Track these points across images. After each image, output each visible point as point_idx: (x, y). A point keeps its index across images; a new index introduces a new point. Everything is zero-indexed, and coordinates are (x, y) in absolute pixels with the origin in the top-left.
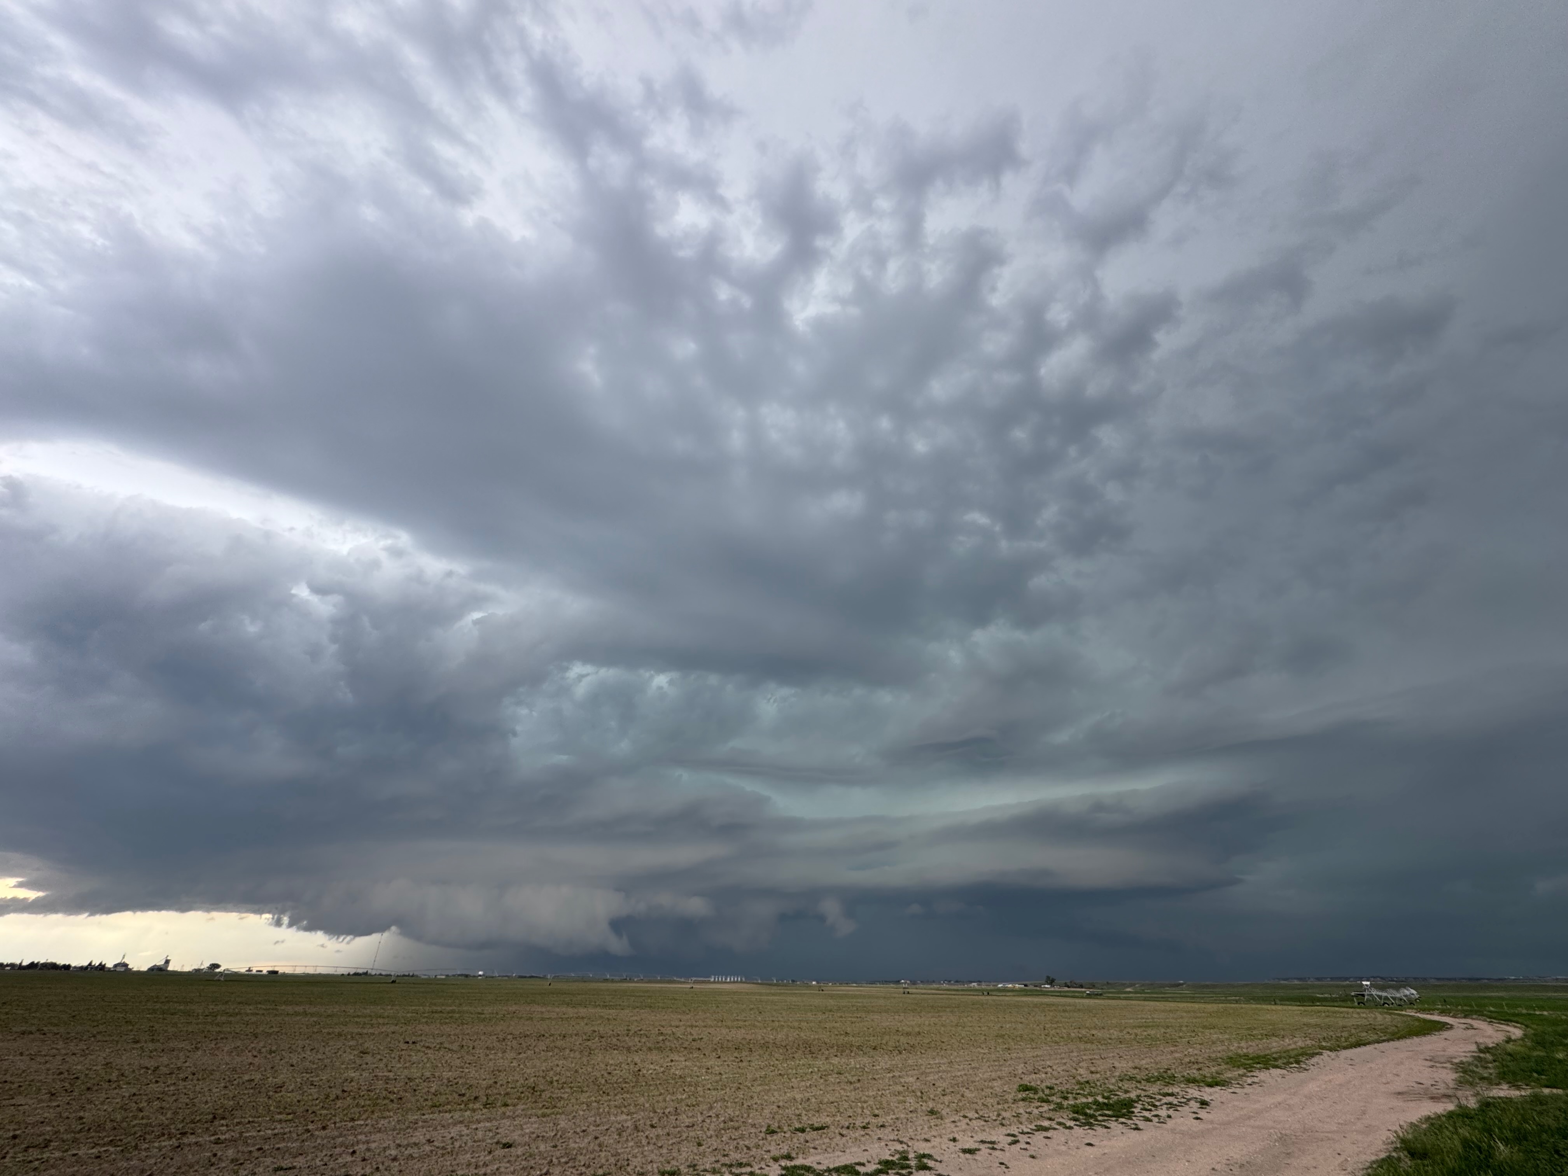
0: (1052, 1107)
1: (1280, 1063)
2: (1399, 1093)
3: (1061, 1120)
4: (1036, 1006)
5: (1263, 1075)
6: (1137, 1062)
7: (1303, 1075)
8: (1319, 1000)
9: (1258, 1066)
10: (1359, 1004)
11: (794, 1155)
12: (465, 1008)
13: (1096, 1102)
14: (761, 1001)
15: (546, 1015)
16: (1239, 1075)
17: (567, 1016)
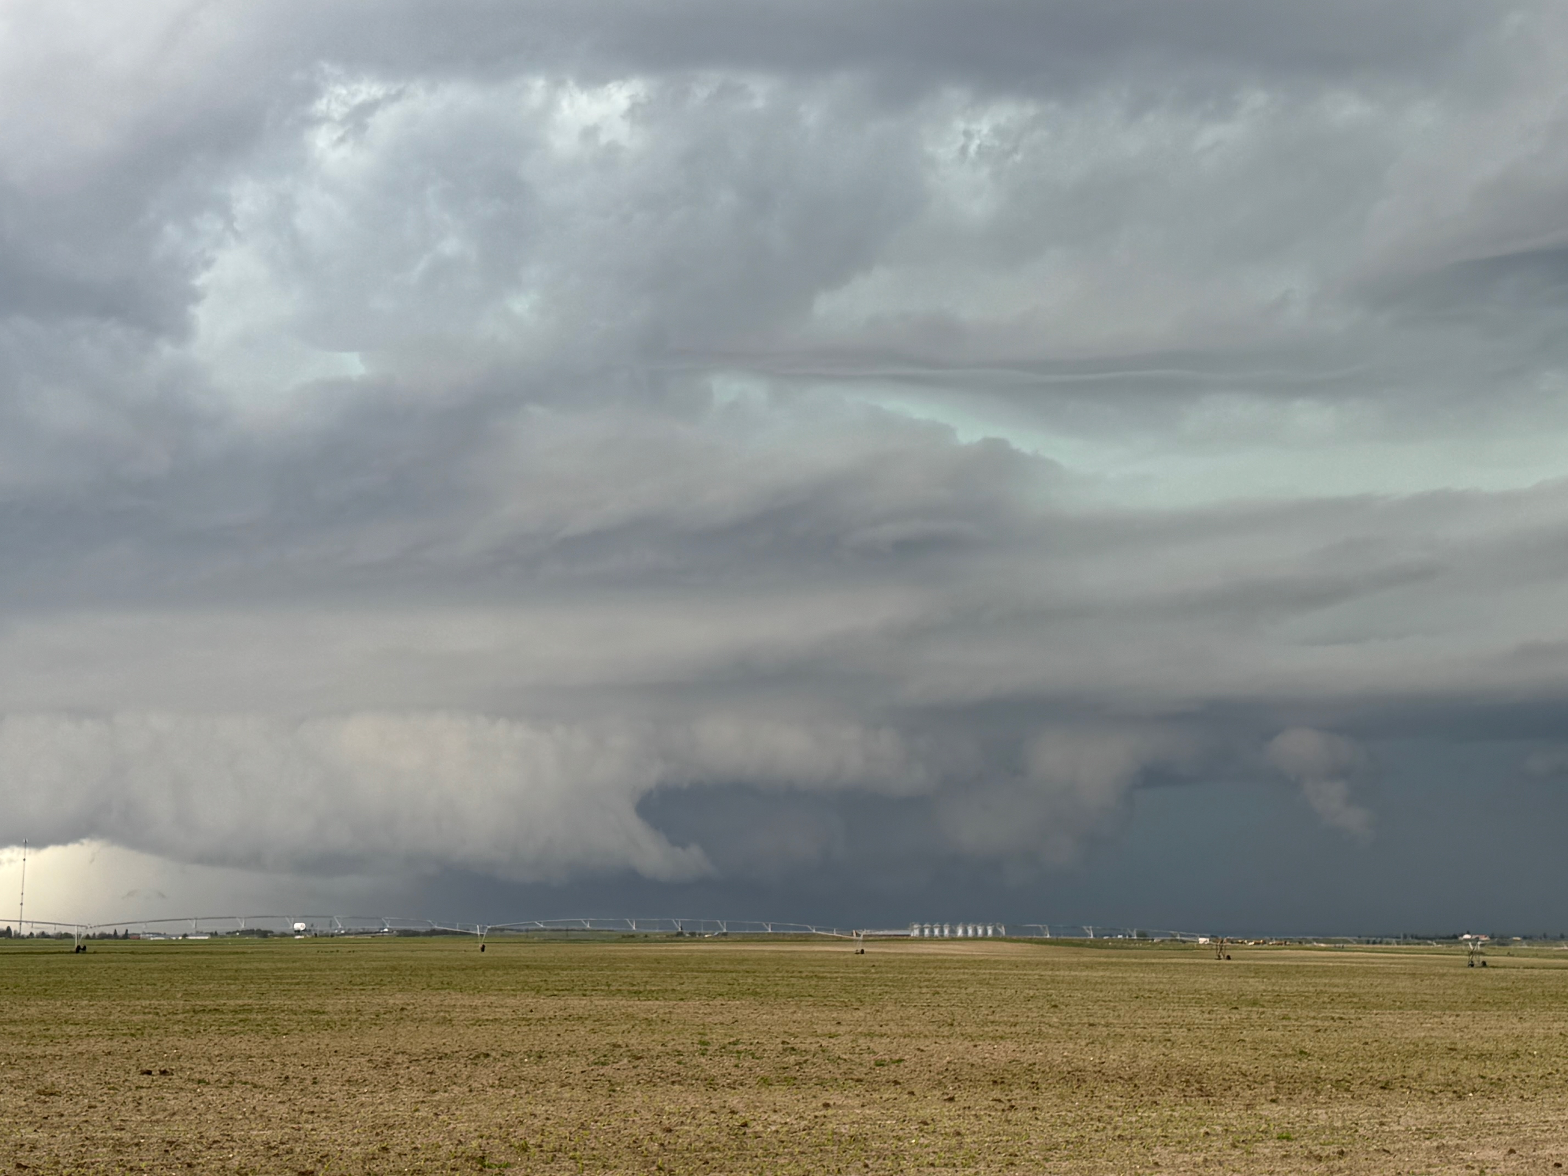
12: (276, 1002)
14: (1053, 981)
15: (485, 1014)
17: (538, 1016)
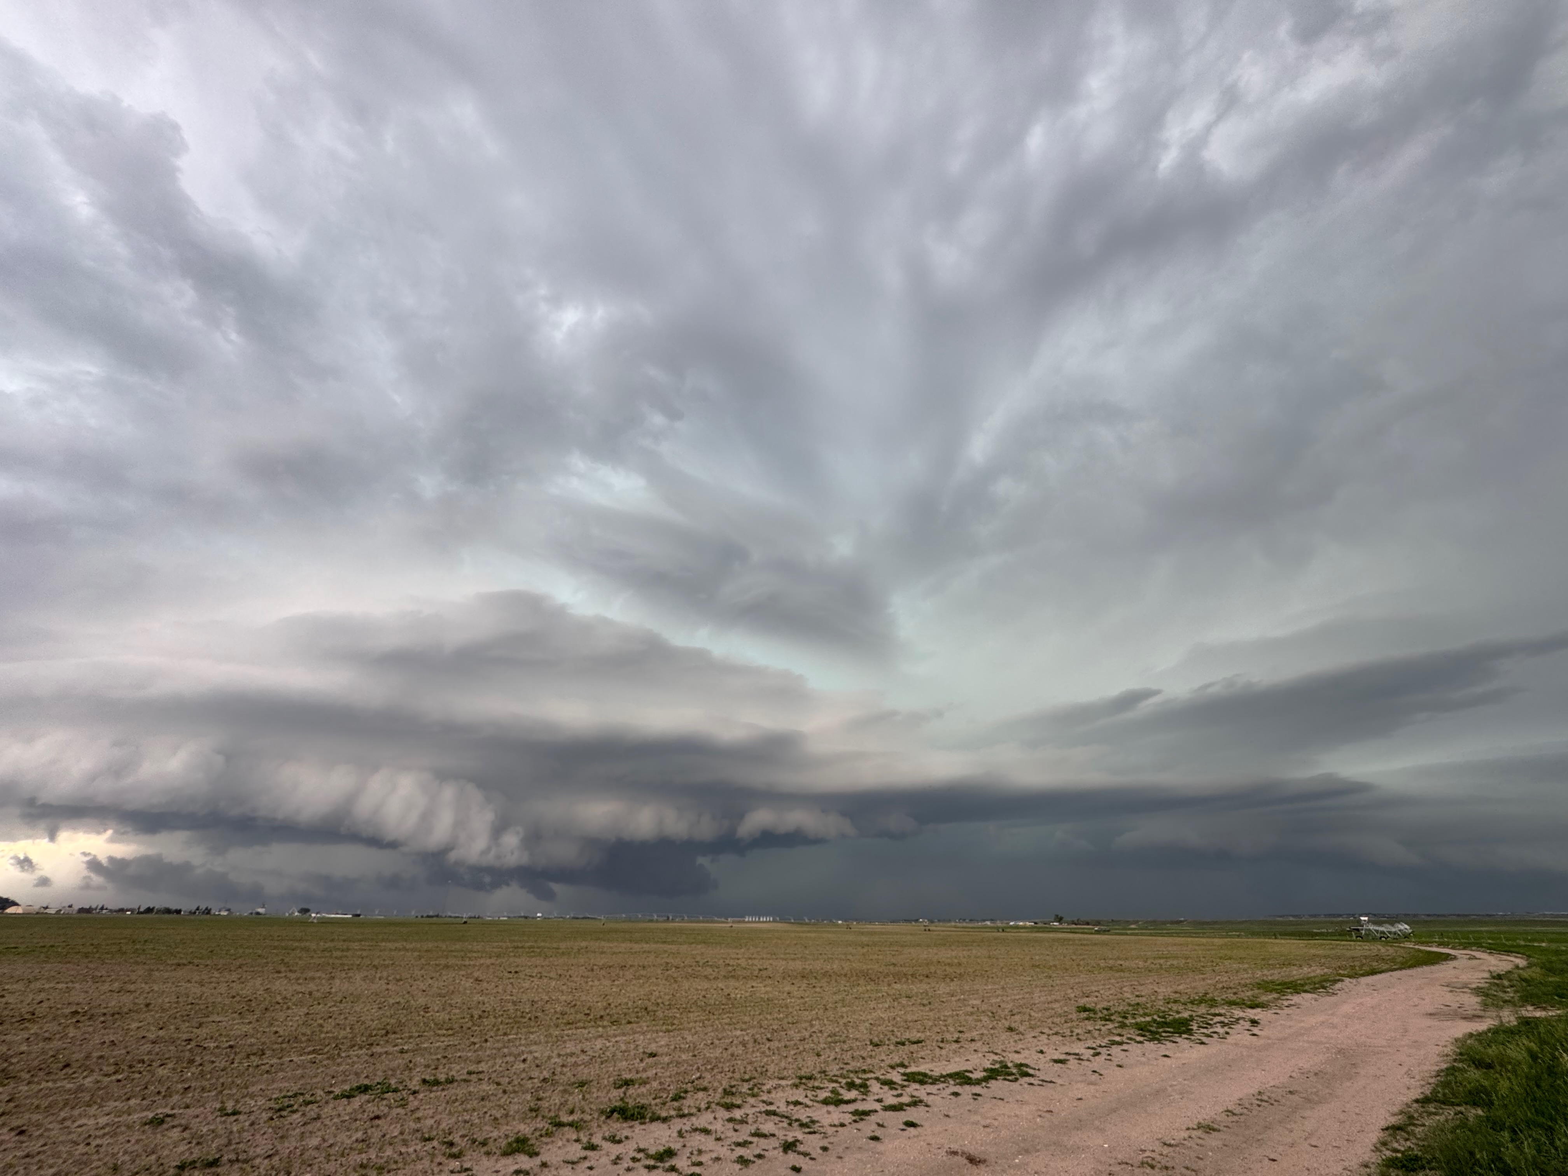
0: (1117, 1025)
1: (1307, 988)
2: (1431, 1014)
3: (1129, 1036)
4: (1054, 940)
5: (1296, 999)
6: (1175, 988)
7: (1333, 999)
8: (1317, 934)
9: (1289, 990)
10: (1357, 937)
11: (906, 1063)
13: (1155, 1021)
16: (1274, 998)
